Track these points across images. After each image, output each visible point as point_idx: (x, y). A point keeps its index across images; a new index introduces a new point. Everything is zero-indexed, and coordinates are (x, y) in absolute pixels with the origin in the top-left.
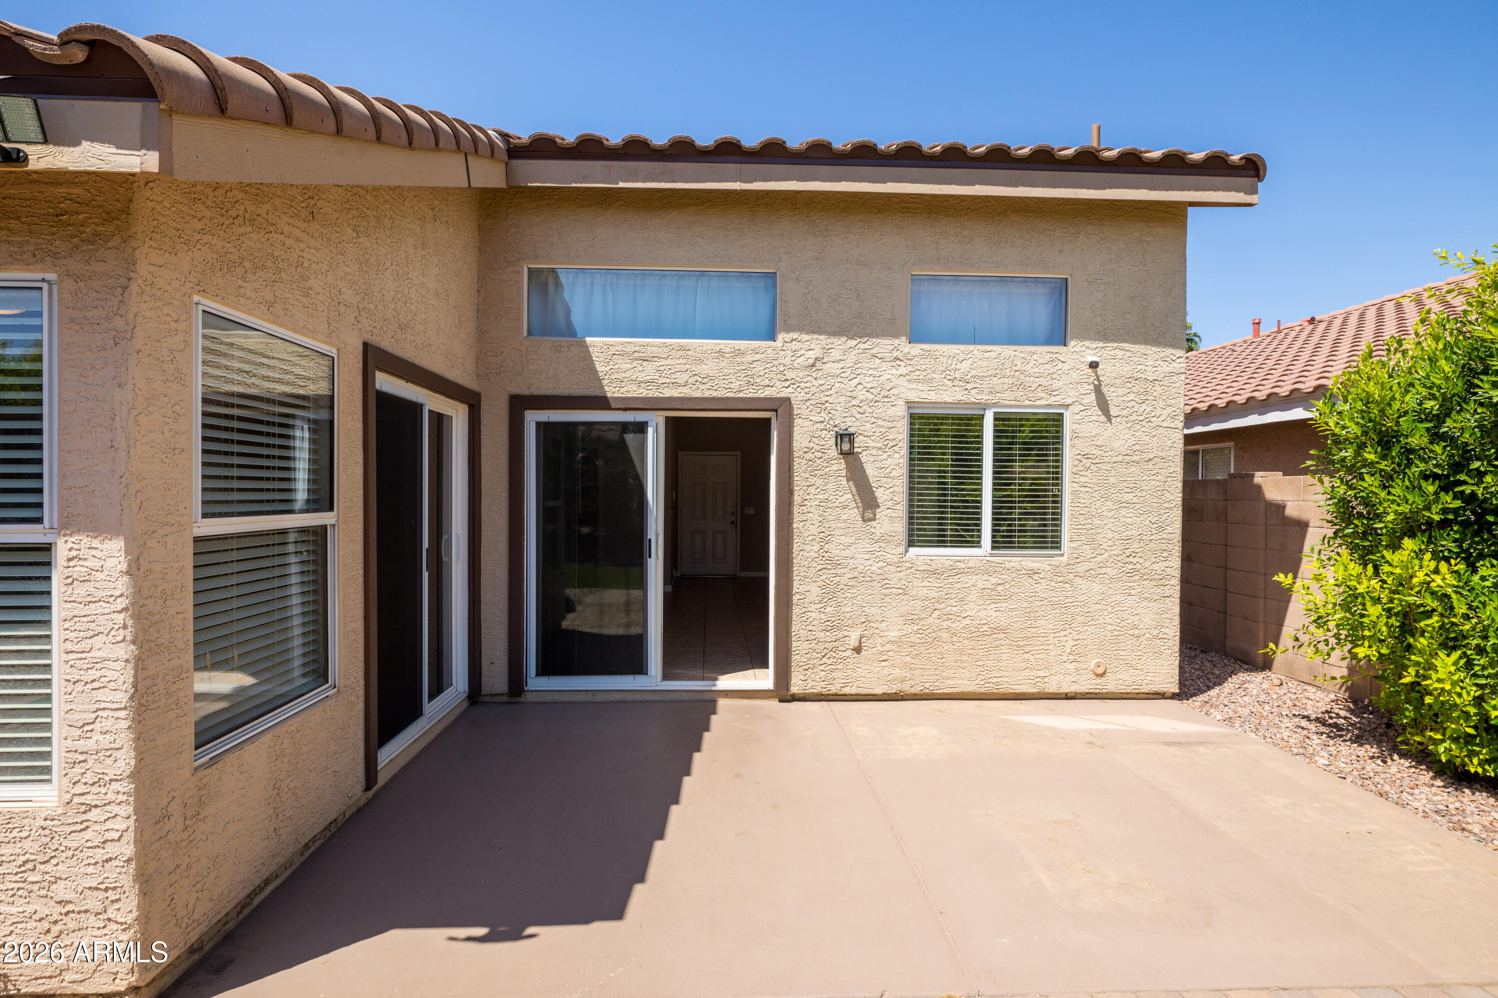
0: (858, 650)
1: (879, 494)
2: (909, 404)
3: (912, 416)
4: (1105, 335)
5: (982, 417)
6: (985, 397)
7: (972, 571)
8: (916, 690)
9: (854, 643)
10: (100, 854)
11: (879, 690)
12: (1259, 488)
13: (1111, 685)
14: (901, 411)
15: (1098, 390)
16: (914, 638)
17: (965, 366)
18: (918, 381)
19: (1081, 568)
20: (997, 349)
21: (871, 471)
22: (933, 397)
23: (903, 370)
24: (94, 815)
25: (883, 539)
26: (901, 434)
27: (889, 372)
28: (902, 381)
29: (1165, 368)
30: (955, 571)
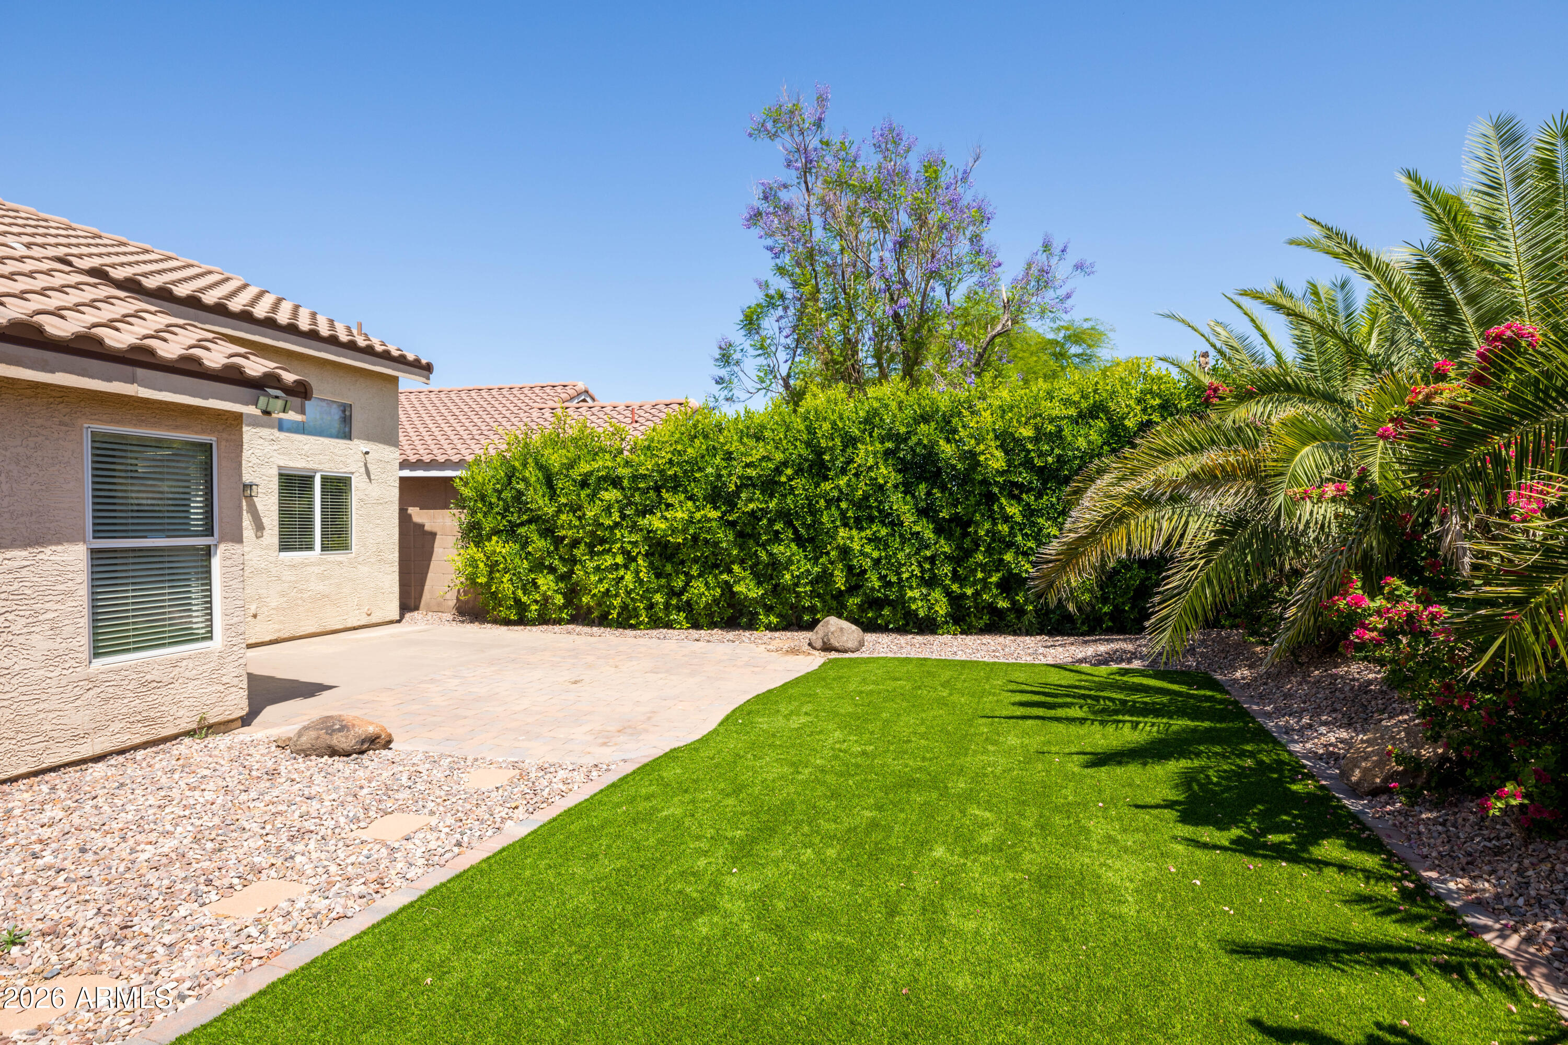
0: (255, 616)
1: (264, 520)
2: (280, 467)
3: (280, 475)
4: (369, 438)
5: (312, 477)
6: (315, 466)
7: (312, 564)
8: (286, 635)
9: (253, 611)
10: (237, 664)
11: (267, 639)
12: (410, 516)
13: (374, 619)
14: (275, 472)
15: (366, 465)
16: (284, 605)
17: (306, 447)
18: (283, 454)
19: (360, 559)
20: (322, 439)
21: (260, 507)
22: (291, 464)
23: (275, 447)
24: (235, 648)
25: (268, 547)
26: (274, 485)
27: (268, 448)
28: (275, 454)
29: (392, 456)
30: (304, 565)
